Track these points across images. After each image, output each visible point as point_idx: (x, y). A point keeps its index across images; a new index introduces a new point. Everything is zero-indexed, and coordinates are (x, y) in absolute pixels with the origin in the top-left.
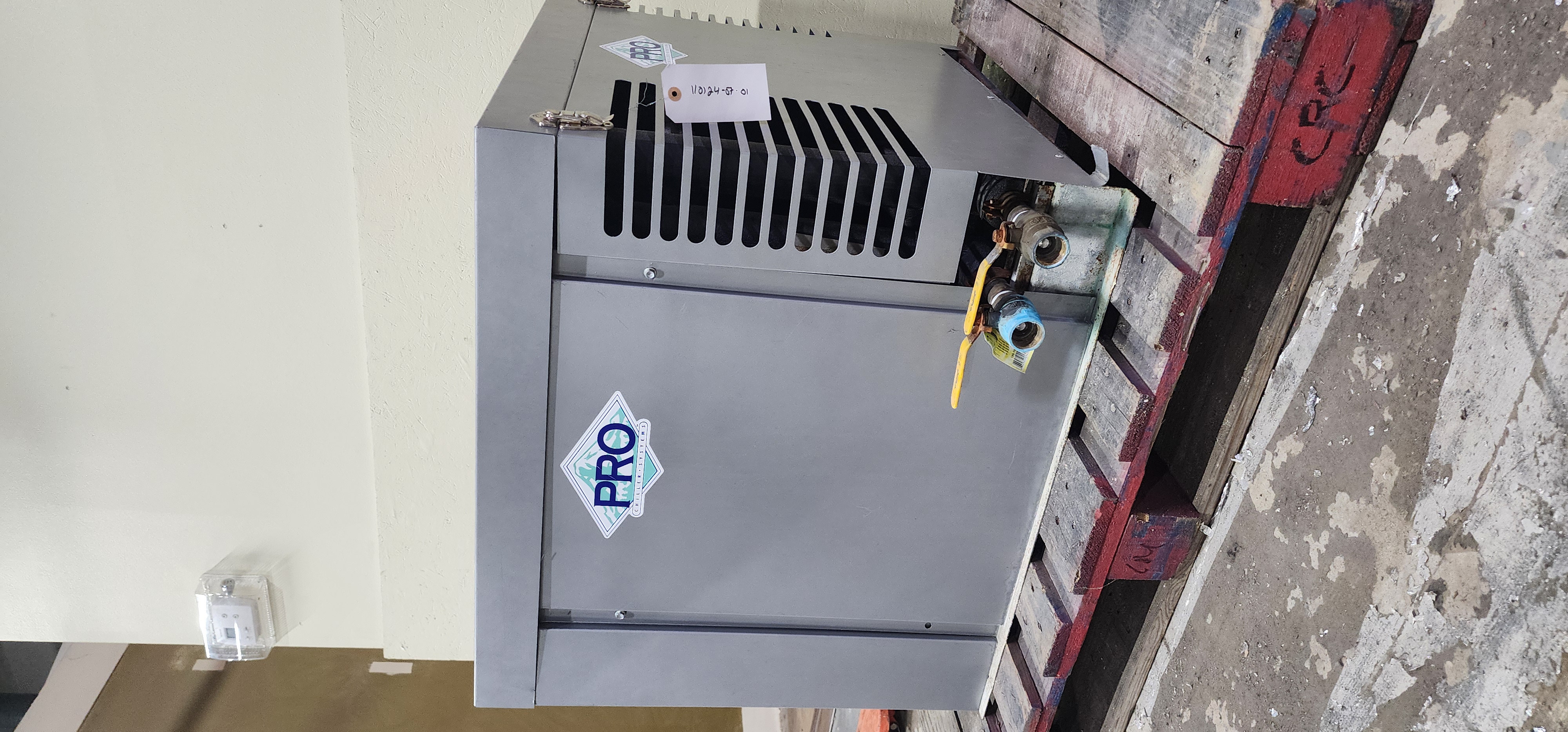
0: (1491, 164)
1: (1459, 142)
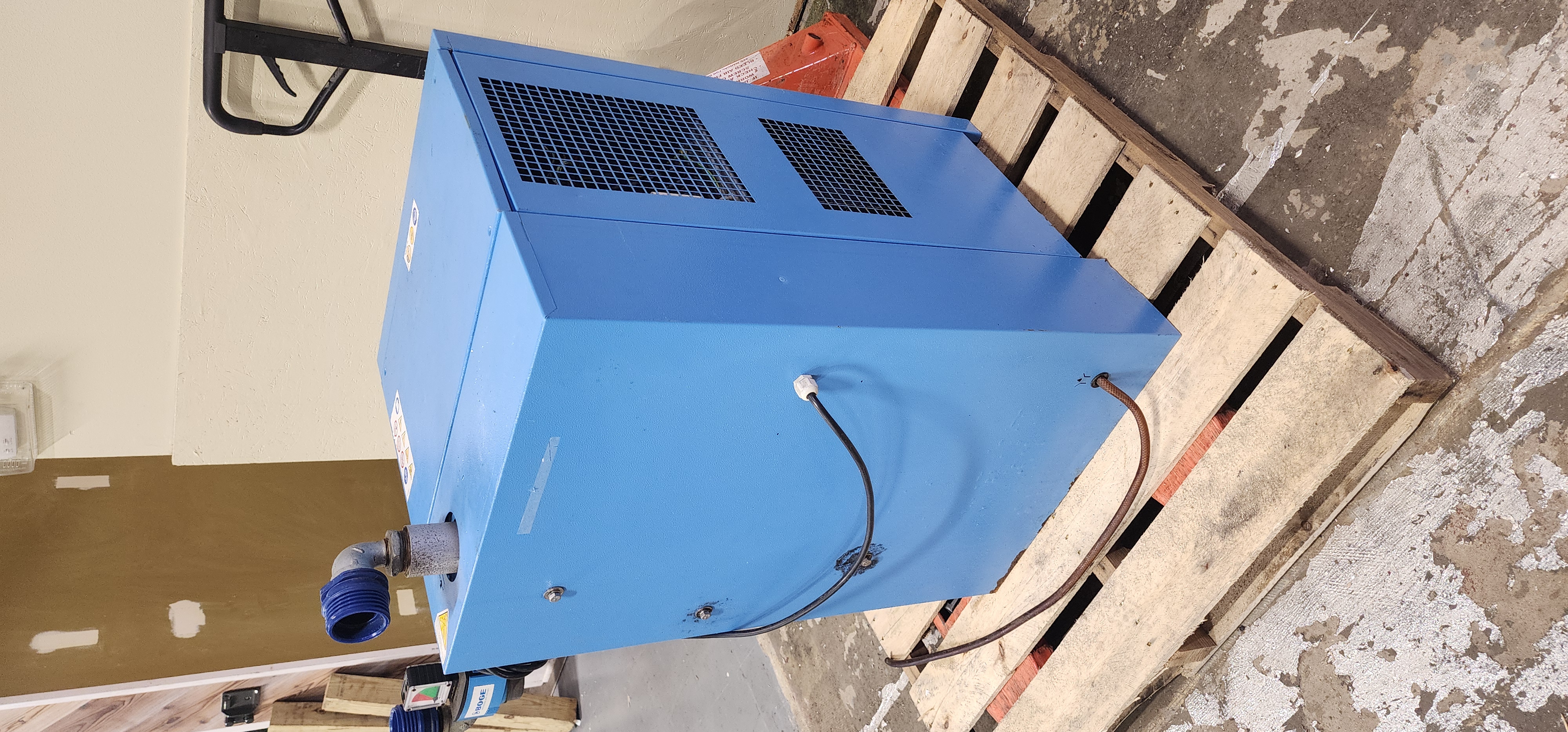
0: (1421, 73)
1: (1396, 54)
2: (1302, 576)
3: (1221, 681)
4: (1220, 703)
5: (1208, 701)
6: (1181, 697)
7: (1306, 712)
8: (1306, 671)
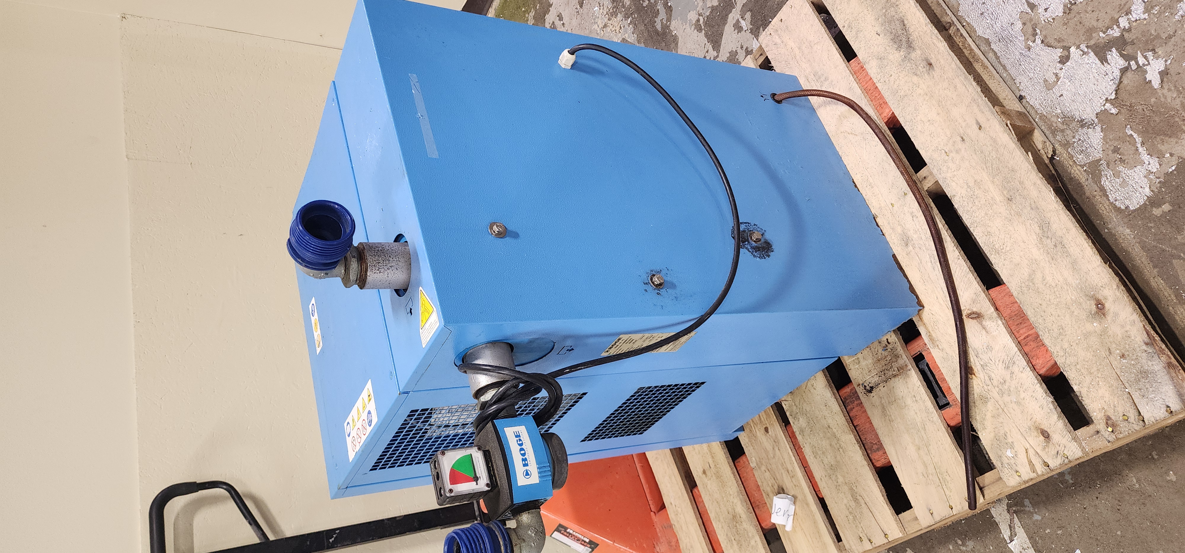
2: (988, 42)
3: (1063, 123)
4: (1082, 126)
5: (1080, 140)
6: (1075, 168)
7: (1092, 42)
8: (1059, 41)
